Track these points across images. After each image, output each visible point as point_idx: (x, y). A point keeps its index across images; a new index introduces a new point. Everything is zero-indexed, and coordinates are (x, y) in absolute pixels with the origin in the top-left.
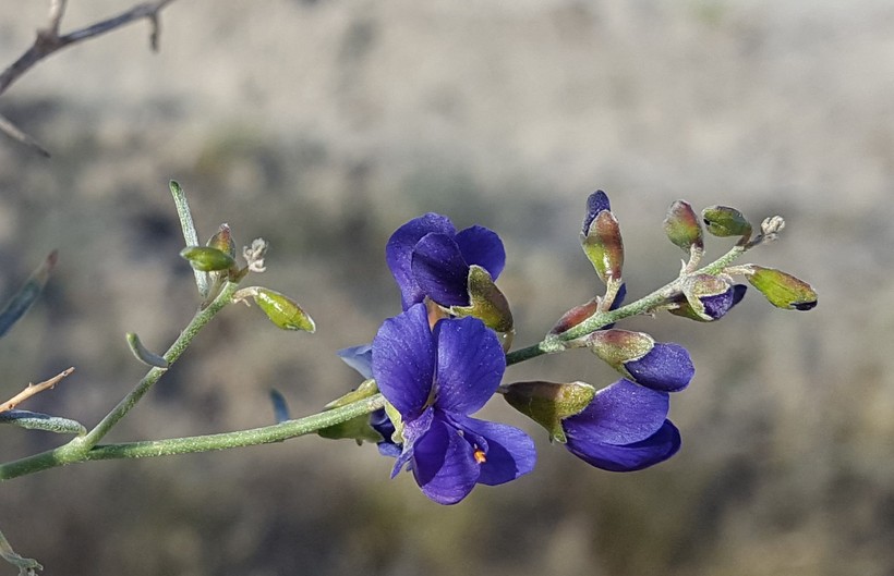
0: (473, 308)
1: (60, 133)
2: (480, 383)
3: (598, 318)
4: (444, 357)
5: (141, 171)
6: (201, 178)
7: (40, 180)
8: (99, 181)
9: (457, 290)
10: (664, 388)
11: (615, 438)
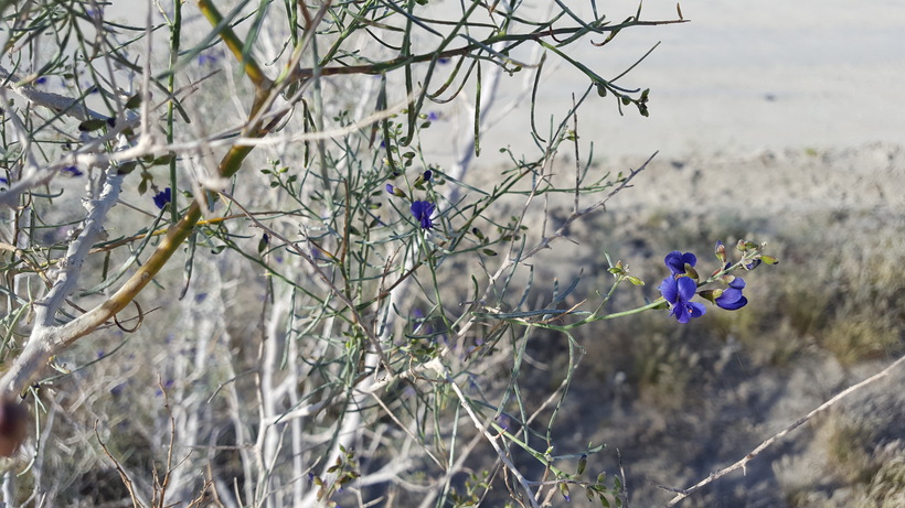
0: (687, 274)
1: (604, 220)
2: (690, 293)
3: (721, 273)
4: (680, 288)
5: (631, 226)
6: (651, 227)
7: (599, 235)
8: (619, 232)
9: (682, 270)
10: (740, 289)
11: (730, 301)
